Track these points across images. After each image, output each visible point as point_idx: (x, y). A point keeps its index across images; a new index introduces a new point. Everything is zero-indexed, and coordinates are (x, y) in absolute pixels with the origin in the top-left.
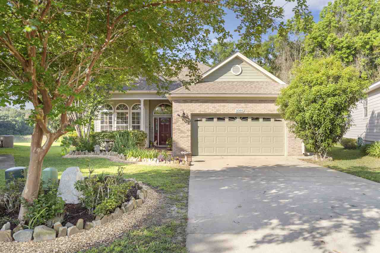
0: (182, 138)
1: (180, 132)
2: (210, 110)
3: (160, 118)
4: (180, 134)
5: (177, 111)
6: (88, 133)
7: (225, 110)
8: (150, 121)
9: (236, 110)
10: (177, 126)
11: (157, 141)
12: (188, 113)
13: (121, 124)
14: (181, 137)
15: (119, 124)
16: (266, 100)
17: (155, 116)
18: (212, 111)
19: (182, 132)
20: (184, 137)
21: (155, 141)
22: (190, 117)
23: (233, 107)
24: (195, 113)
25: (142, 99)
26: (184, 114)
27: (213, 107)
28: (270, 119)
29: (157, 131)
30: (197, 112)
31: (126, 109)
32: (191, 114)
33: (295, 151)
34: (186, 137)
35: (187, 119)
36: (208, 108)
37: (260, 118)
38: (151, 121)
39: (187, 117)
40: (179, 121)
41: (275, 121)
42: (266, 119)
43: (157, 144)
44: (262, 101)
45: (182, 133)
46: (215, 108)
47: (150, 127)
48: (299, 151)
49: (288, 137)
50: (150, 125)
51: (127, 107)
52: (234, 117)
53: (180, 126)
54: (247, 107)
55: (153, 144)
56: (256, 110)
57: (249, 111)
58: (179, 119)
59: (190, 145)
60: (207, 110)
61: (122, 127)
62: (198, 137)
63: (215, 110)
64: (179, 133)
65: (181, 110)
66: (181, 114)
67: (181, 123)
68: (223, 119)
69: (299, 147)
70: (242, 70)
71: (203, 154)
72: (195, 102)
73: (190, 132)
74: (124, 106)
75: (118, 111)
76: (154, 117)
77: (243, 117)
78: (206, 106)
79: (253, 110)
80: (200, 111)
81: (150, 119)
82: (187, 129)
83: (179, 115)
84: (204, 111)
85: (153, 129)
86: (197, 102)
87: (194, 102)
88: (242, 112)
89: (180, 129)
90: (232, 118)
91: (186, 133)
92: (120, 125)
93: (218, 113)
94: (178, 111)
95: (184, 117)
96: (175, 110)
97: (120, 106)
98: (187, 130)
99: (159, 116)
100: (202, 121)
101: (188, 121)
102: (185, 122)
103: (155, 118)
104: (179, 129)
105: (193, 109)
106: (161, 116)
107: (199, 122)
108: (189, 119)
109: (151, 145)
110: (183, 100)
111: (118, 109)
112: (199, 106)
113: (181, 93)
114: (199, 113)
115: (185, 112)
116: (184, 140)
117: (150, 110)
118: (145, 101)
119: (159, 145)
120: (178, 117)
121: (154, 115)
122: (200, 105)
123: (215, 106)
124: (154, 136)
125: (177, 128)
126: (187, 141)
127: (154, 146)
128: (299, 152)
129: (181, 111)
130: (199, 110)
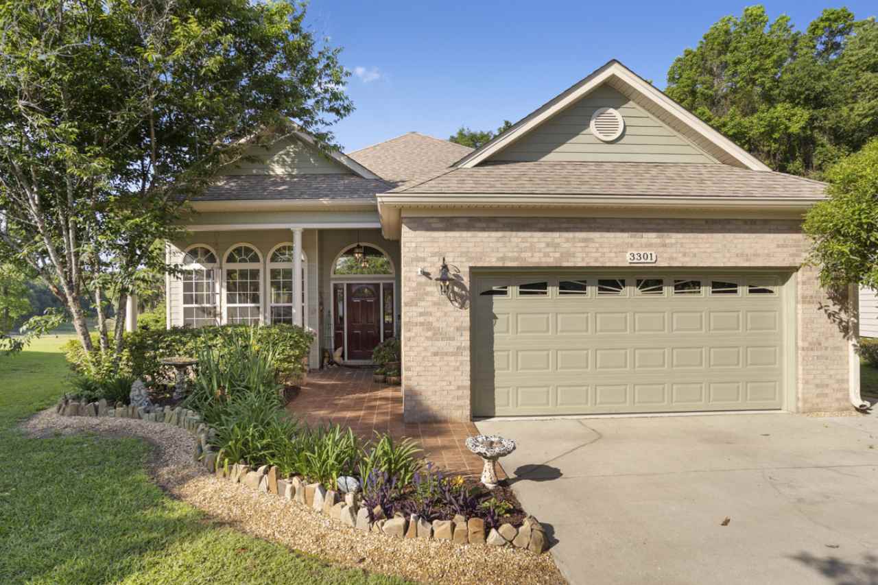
0: (437, 358)
1: (429, 334)
2: (537, 255)
3: (349, 286)
4: (429, 343)
5: (418, 259)
6: (118, 335)
7: (594, 255)
8: (321, 294)
9: (628, 256)
10: (421, 314)
11: (341, 349)
12: (461, 267)
13: (240, 302)
14: (436, 354)
15: (235, 302)
16: (728, 221)
17: (336, 279)
18: (544, 260)
19: (437, 334)
20: (446, 354)
21: (336, 349)
22: (466, 281)
23: (617, 246)
24: (486, 265)
25: (297, 228)
26: (445, 267)
27: (548, 245)
28: (736, 286)
29: (342, 319)
30: (492, 261)
31: (255, 259)
32: (471, 268)
33: (826, 395)
34: (453, 354)
35: (456, 289)
36: (532, 248)
37: (702, 281)
38: (325, 296)
39: (457, 281)
40: (427, 294)
41: (751, 291)
42: (723, 285)
43: (343, 356)
44: (715, 222)
45: (437, 340)
46: (557, 246)
47: (321, 311)
48: (839, 395)
49: (803, 349)
50: (321, 304)
51: (256, 254)
52: (617, 278)
53: (430, 314)
54: (664, 245)
55: (331, 357)
56: (695, 255)
57: (671, 258)
58: (429, 289)
59: (468, 383)
60: (527, 255)
61: (243, 311)
62: (493, 352)
63: (557, 255)
64: (427, 338)
65: (434, 255)
66: (435, 272)
67: (435, 304)
68: (580, 287)
69: (838, 381)
70: (625, 127)
71: (511, 410)
72: (484, 225)
73: (467, 335)
74: (248, 250)
75: (232, 266)
76: (332, 283)
77: (645, 278)
78: (524, 240)
79: (684, 255)
80: (503, 259)
81: (321, 287)
82: (457, 324)
83: (426, 274)
84: (516, 259)
85: (329, 315)
86: (492, 225)
87: (478, 225)
88: (648, 262)
89: (430, 323)
90: (610, 280)
91: (453, 339)
92: (237, 305)
93: (565, 264)
94: (424, 260)
95: (446, 279)
96: (412, 255)
97: (238, 250)
98: (458, 329)
99: (348, 279)
100: (504, 293)
101: (461, 297)
102: (449, 298)
103: (335, 285)
104: (428, 326)
105: (478, 249)
106: (352, 279)
107: (495, 297)
108: (462, 287)
109: (326, 361)
110: (442, 219)
111: (231, 259)
112: (498, 239)
113: (434, 190)
114: (500, 264)
115: (449, 261)
116: (448, 365)
117: (321, 262)
118: (306, 233)
119: (348, 359)
120: (424, 279)
121: (332, 276)
122: (504, 237)
123: (556, 241)
124: (332, 334)
125: (421, 319)
126: (457, 369)
127: (335, 363)
128: (838, 400)
129: (436, 259)
130: (501, 255)
